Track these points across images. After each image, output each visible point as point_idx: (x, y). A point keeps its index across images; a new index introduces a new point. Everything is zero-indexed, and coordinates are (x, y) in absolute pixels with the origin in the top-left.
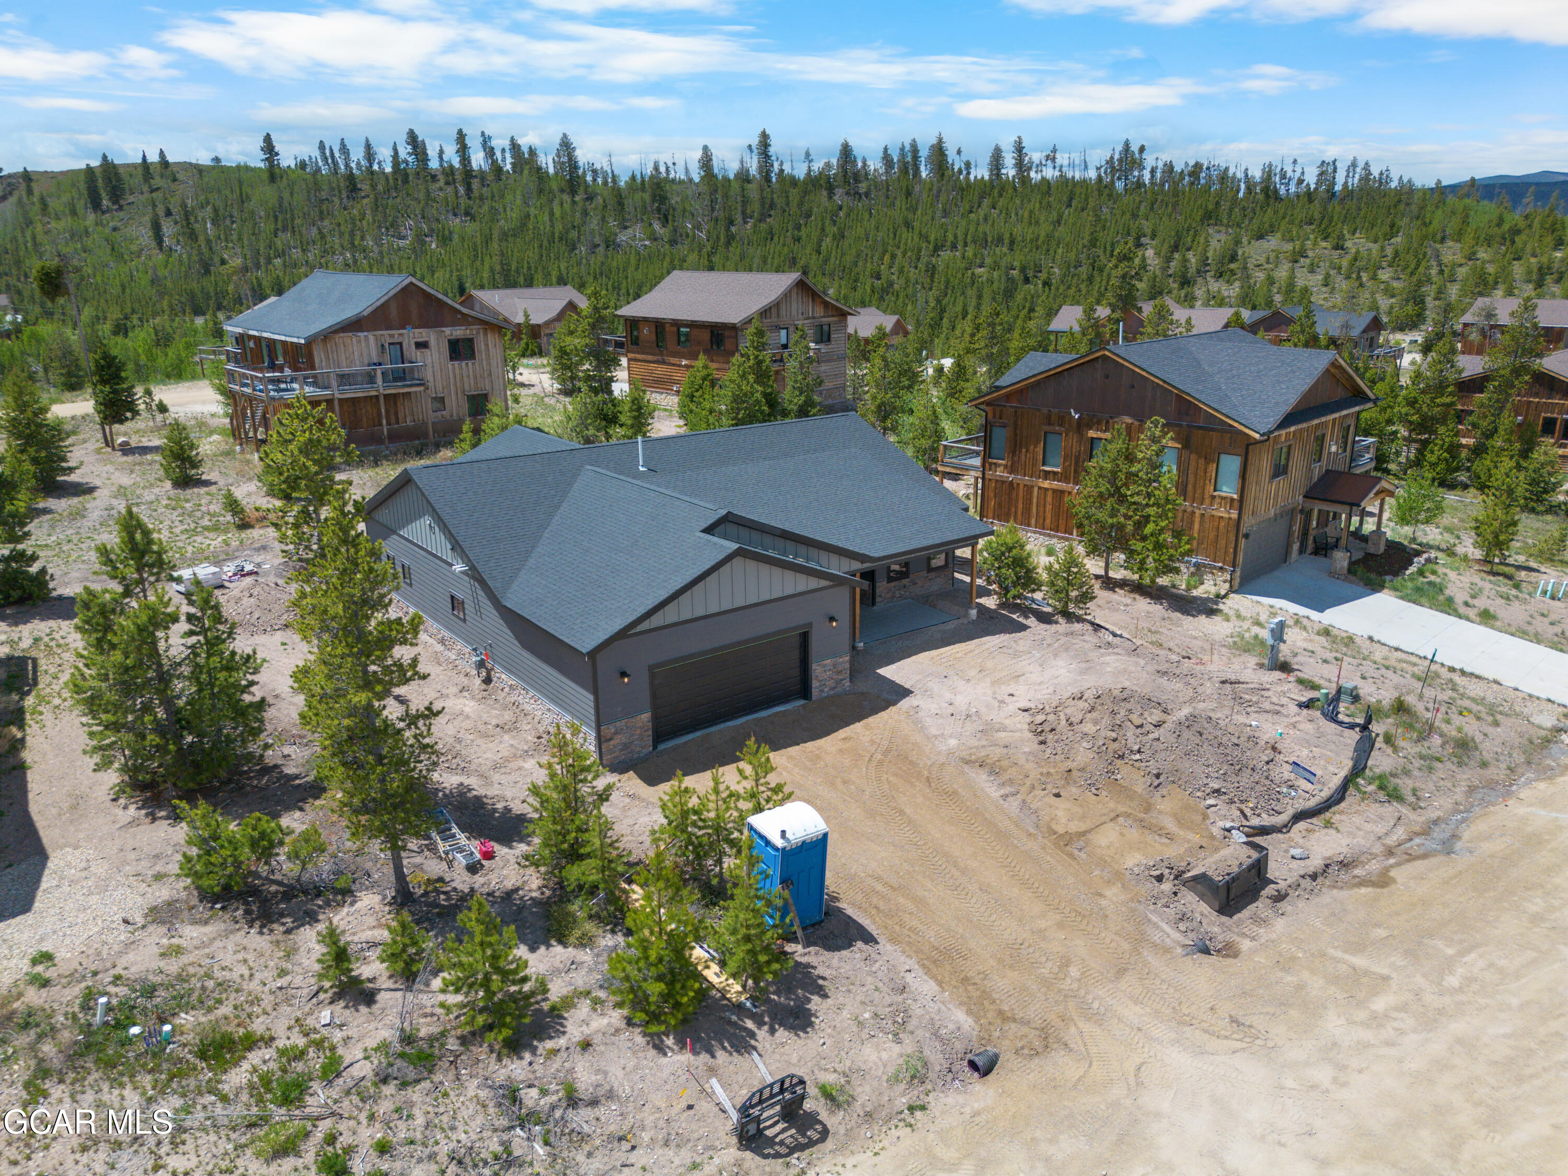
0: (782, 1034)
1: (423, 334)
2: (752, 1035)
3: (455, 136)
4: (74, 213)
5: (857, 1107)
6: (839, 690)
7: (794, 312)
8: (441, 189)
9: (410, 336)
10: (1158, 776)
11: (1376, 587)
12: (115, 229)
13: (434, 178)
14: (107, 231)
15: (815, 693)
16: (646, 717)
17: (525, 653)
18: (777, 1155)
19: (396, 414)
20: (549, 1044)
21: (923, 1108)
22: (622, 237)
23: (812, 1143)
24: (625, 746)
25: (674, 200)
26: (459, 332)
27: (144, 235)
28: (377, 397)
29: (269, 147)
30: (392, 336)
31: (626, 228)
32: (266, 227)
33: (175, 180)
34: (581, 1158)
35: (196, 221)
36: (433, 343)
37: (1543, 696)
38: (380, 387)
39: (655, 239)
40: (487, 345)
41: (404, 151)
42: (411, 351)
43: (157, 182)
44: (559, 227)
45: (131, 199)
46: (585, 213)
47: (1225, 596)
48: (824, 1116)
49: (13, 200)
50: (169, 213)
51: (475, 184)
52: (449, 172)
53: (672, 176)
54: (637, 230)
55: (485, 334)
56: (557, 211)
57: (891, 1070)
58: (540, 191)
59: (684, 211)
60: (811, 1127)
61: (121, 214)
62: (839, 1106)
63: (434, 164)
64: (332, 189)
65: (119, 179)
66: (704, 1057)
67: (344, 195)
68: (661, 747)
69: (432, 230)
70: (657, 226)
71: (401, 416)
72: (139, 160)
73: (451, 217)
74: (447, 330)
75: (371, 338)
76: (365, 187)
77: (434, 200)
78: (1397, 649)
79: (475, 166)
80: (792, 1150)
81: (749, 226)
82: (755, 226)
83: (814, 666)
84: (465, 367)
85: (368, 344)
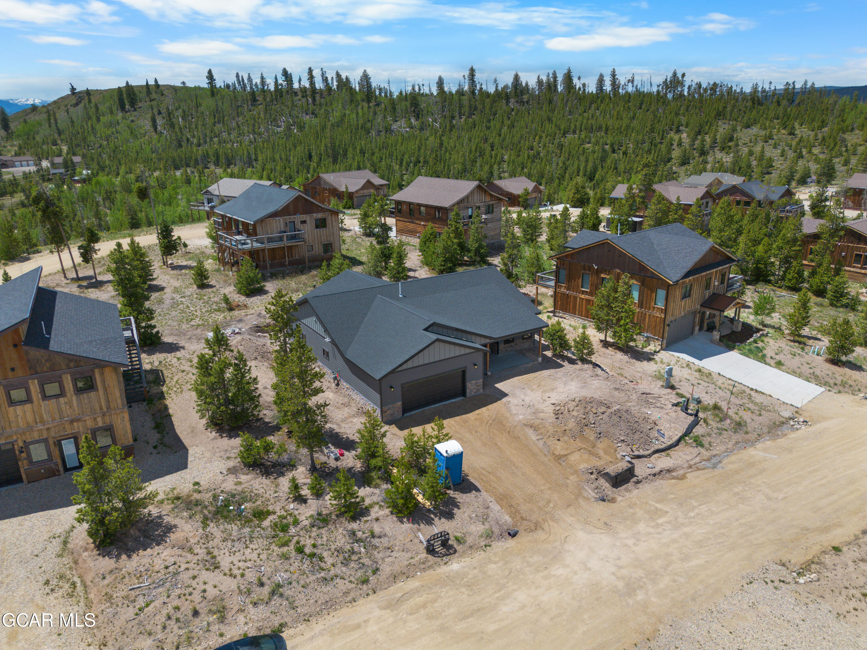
0: (443, 520)
1: (304, 217)
2: (433, 519)
3: (307, 71)
4: (111, 112)
5: (467, 544)
6: (478, 393)
7: (475, 200)
8: (299, 100)
9: (298, 218)
10: (600, 434)
11: (730, 348)
12: (132, 121)
13: (296, 94)
14: (129, 122)
15: (468, 394)
16: (400, 403)
17: (353, 375)
18: (439, 557)
19: (292, 253)
20: (365, 519)
21: (490, 546)
22: (395, 127)
23: (451, 554)
24: (392, 415)
25: (423, 106)
26: (320, 216)
27: (147, 125)
28: (284, 247)
29: (210, 76)
30: (290, 219)
31: (396, 121)
32: (209, 121)
33: (163, 95)
34: (376, 553)
35: (174, 117)
36: (308, 221)
37: (790, 403)
38: (286, 243)
39: (412, 128)
40: (332, 221)
41: (281, 80)
42: (299, 225)
43: (154, 96)
44: (361, 121)
45: (140, 105)
46: (375, 113)
47: (658, 352)
48: (455, 546)
49: (81, 105)
50: (160, 113)
51: (318, 97)
52: (304, 90)
53: (422, 92)
54: (402, 123)
55: (331, 216)
56: (360, 111)
57: (480, 533)
58: (352, 101)
59: (428, 112)
60: (451, 549)
61: (136, 113)
62: (461, 543)
63: (296, 86)
64: (243, 100)
65: (134, 94)
66: (416, 525)
67: (249, 104)
68: (406, 415)
69: (294, 122)
70: (413, 120)
71: (294, 254)
72: (144, 84)
73: (304, 114)
74: (315, 215)
75: (282, 220)
76: (260, 99)
77: (296, 106)
78: (729, 379)
79: (317, 86)
80: (444, 556)
81: (462, 120)
82: (466, 120)
83: (467, 384)
84: (322, 231)
85: (279, 223)
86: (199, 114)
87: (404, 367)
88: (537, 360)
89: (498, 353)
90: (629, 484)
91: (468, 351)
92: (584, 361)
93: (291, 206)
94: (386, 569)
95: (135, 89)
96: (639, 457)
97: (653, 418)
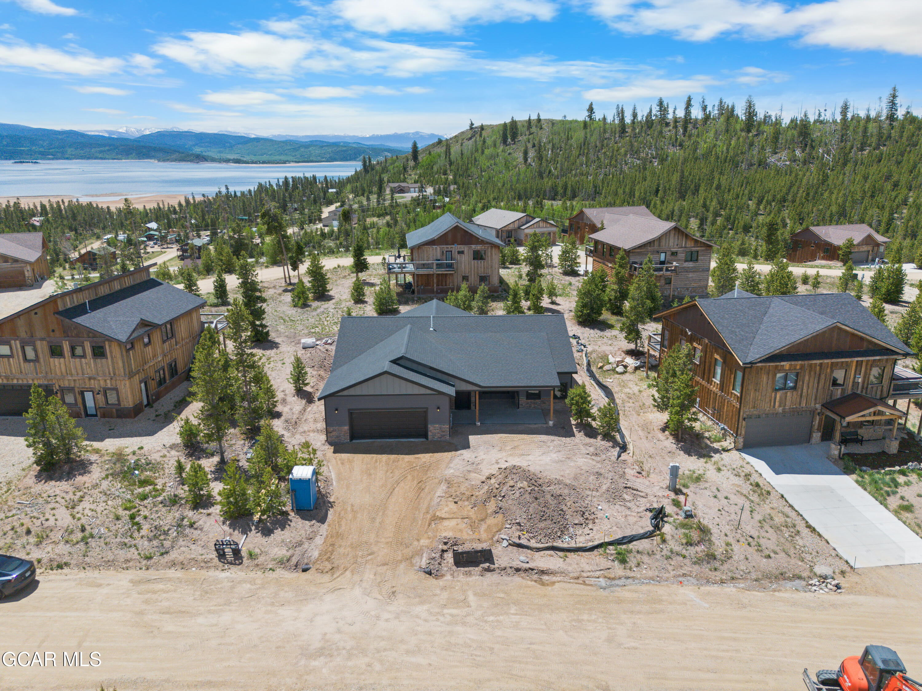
0: (259, 534)
1: (461, 248)
2: (251, 530)
3: (686, 99)
4: (495, 146)
5: (256, 562)
6: (443, 439)
7: (671, 244)
8: (670, 131)
9: (456, 248)
12: (509, 154)
13: (667, 124)
14: (506, 154)
15: (430, 437)
16: (347, 428)
18: (224, 563)
19: (446, 282)
20: (202, 511)
21: (274, 570)
22: (772, 160)
23: (235, 564)
24: (337, 437)
25: (816, 135)
26: (479, 247)
27: (520, 156)
28: (433, 275)
29: (591, 110)
30: (447, 248)
31: (776, 153)
32: (575, 152)
33: (541, 128)
34: (181, 540)
35: (545, 150)
36: (466, 251)
37: (845, 557)
38: (434, 271)
39: (795, 161)
40: (492, 254)
41: (655, 110)
42: (455, 255)
43: (534, 129)
44: (731, 153)
45: (520, 138)
46: (752, 144)
47: (728, 451)
48: (244, 560)
49: (473, 139)
50: (534, 146)
51: (690, 126)
52: (676, 120)
53: (821, 118)
54: (784, 155)
55: (492, 249)
56: (733, 143)
57: (276, 557)
58: (727, 131)
59: (821, 142)
60: (238, 560)
61: (514, 146)
62: (252, 559)
63: (670, 116)
64: (612, 132)
65: (517, 129)
66: (231, 530)
67: (617, 135)
68: (354, 441)
69: (657, 154)
70: (798, 153)
71: (448, 283)
72: (527, 119)
73: (671, 147)
74: (473, 246)
75: (438, 248)
76: (629, 130)
77: (664, 138)
78: (791, 506)
79: (693, 116)
80: (228, 563)
81: (865, 153)
82: (870, 152)
83: (429, 426)
84: (480, 263)
85: (436, 251)
86: (567, 147)
87: (345, 393)
88: (547, 423)
89: (518, 408)
90: (477, 569)
91: (423, 391)
92: (607, 437)
93: (450, 236)
94: (173, 555)
95: (518, 123)
96: (520, 546)
97: (600, 515)
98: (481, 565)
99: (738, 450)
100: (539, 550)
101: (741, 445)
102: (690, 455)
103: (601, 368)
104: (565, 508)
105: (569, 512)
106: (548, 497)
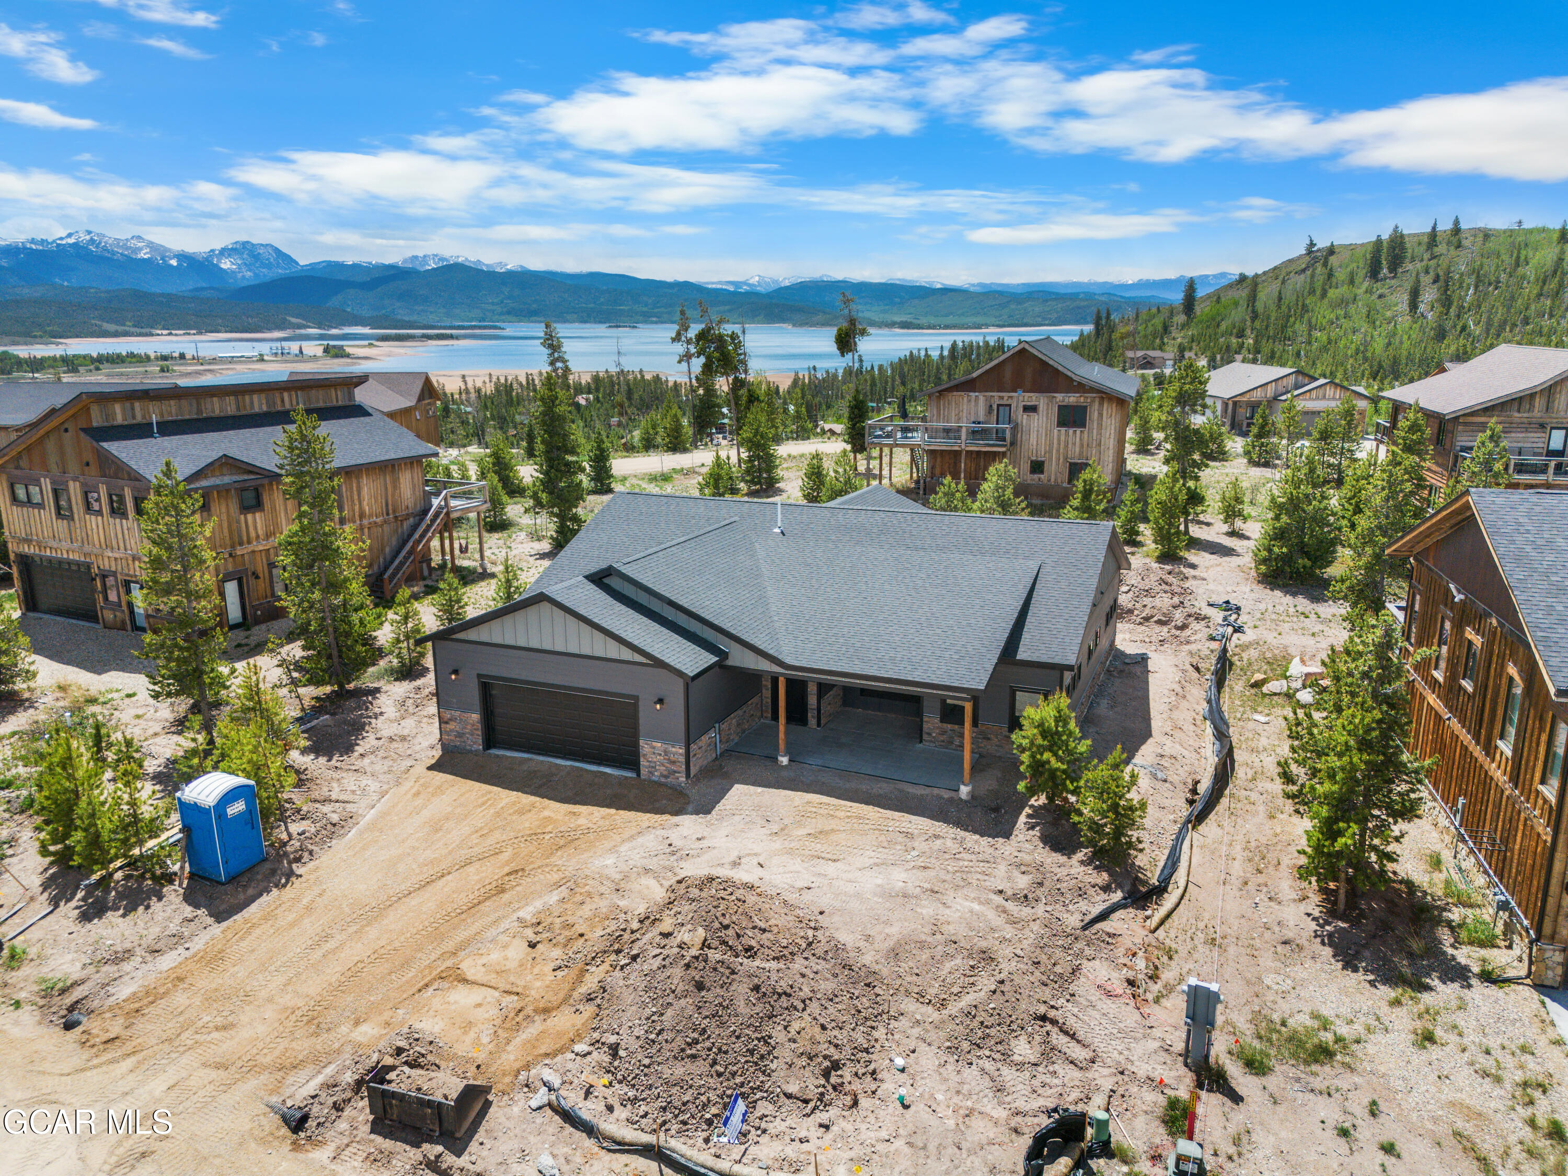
0: (76, 913)
1: (1032, 398)
2: (70, 899)
5: (7, 976)
9: (1020, 398)
12: (1381, 296)
14: (1375, 297)
15: (644, 771)
16: (476, 717)
21: (18, 1007)
24: (460, 735)
26: (1072, 399)
27: (1401, 300)
28: (959, 452)
30: (1002, 398)
36: (1042, 407)
38: (962, 443)
40: (1101, 415)
42: (1018, 413)
43: (1441, 249)
45: (1410, 267)
47: (1499, 982)
55: (1101, 404)
57: (51, 976)
65: (1403, 249)
66: (41, 890)
68: (490, 751)
72: (1429, 230)
74: (1059, 397)
75: (982, 399)
83: (642, 742)
84: (1074, 436)
85: (976, 404)
86: (1513, 281)
89: (921, 741)
93: (1008, 372)
95: (1407, 239)
96: (569, 1117)
97: (891, 1085)
98: (426, 1146)
99: (1541, 987)
100: (622, 1147)
101: (1554, 976)
102: (1350, 964)
103: (1257, 685)
104: (779, 1035)
105: (785, 1053)
106: (741, 989)
